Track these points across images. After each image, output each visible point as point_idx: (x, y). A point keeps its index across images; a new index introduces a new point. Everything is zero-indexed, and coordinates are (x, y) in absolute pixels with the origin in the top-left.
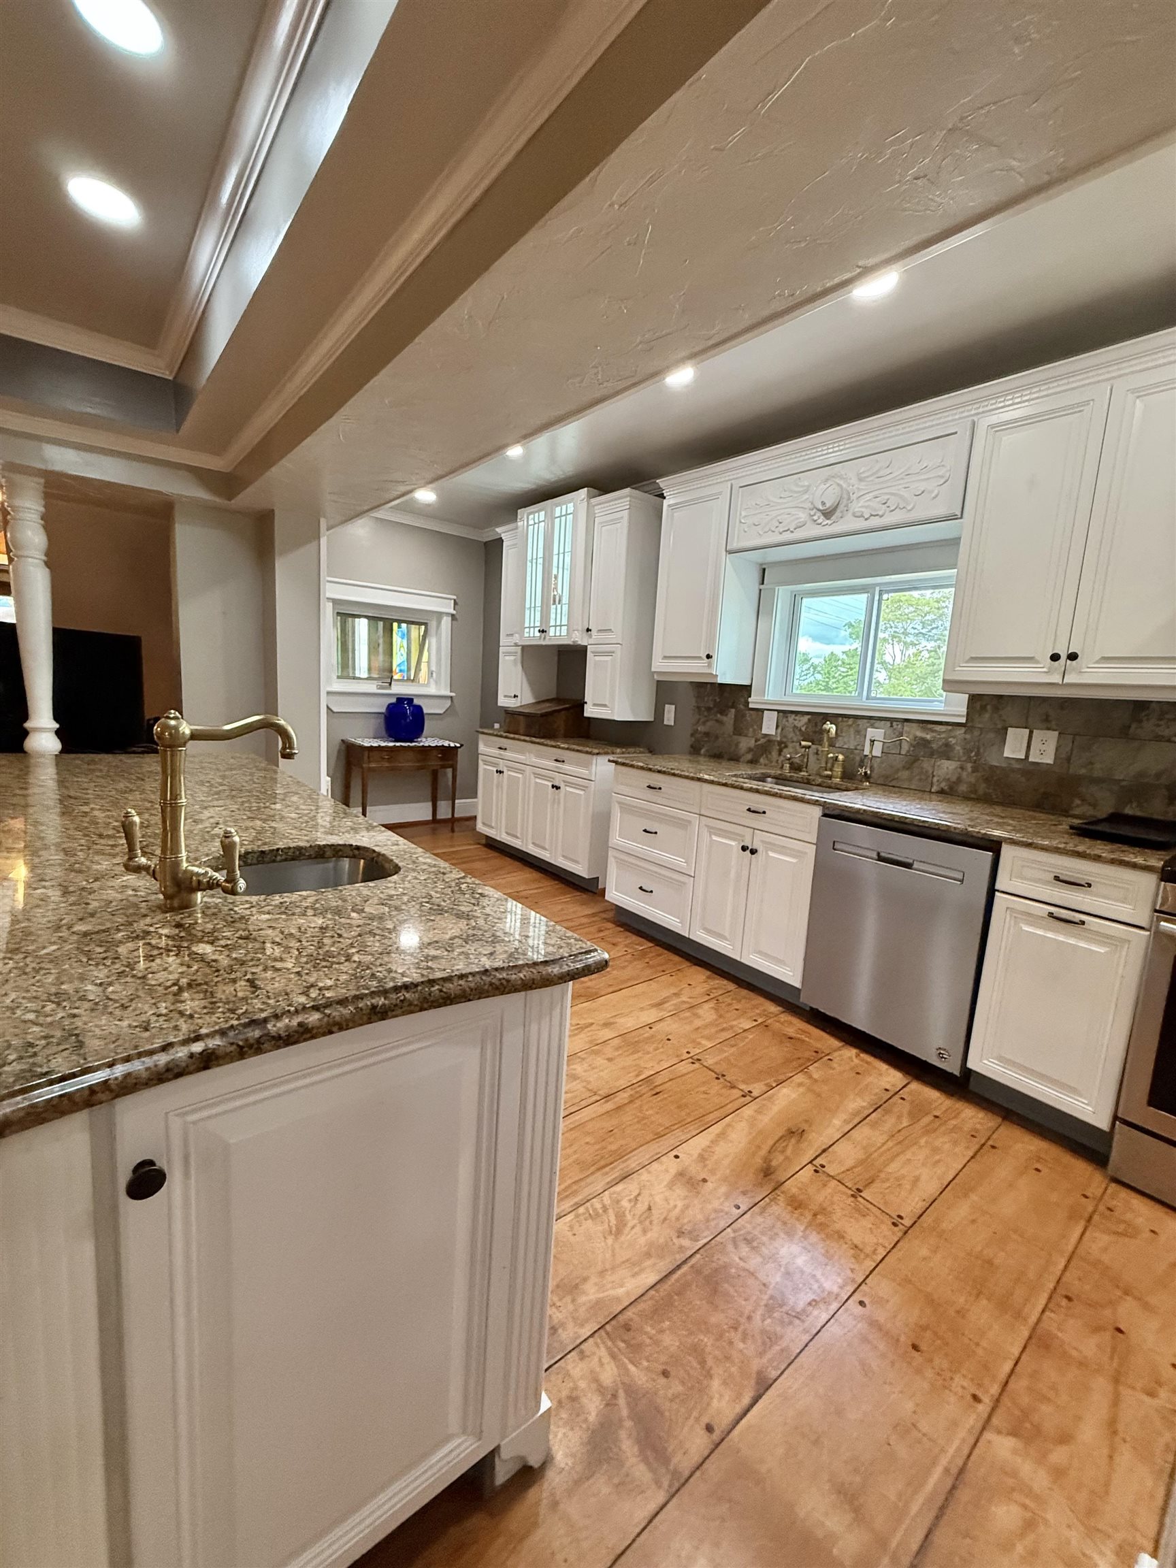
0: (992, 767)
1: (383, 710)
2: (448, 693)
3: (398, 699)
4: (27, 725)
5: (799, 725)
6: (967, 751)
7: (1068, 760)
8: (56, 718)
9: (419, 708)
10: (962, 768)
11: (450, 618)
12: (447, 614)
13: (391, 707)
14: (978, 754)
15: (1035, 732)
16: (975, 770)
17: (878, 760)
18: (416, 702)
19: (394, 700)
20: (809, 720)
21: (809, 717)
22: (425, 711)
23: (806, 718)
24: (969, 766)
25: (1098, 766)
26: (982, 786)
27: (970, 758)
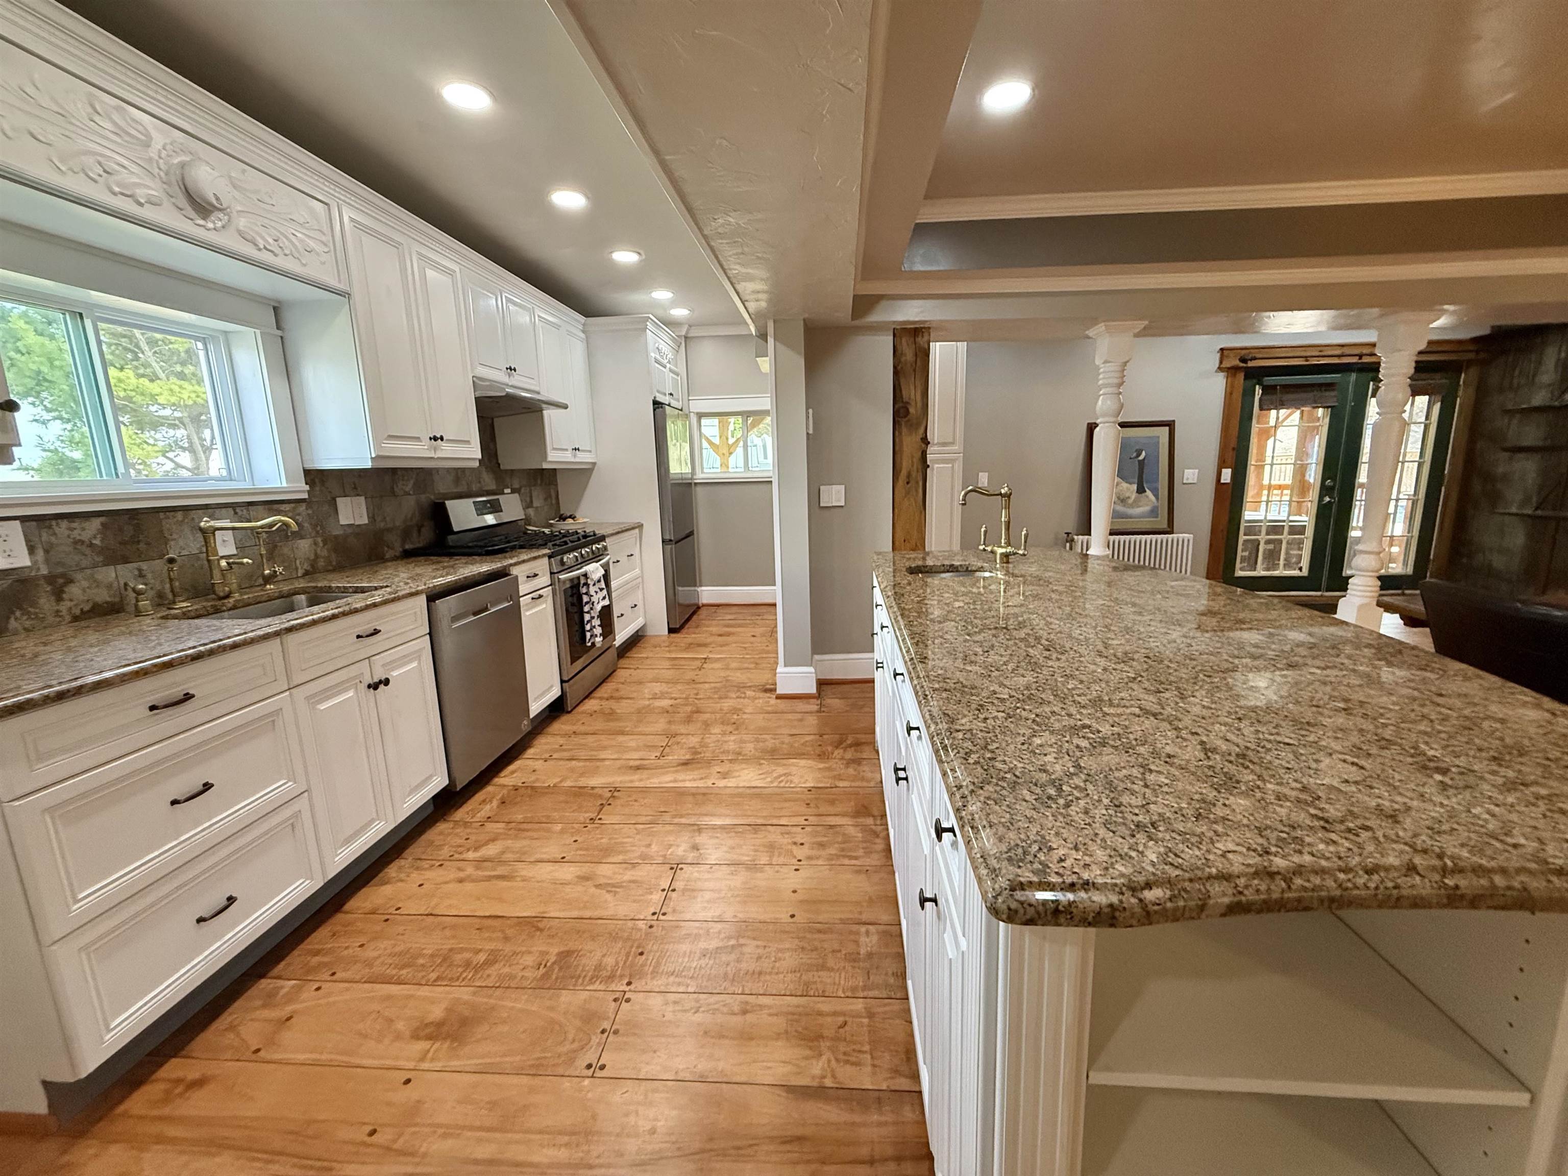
5: (86, 536)
6: (314, 526)
7: (374, 518)
10: (316, 544)
14: (322, 527)
15: (354, 499)
16: (325, 542)
20: (102, 524)
21: (102, 519)
23: (96, 523)
24: (319, 540)
26: (333, 556)
27: (317, 532)
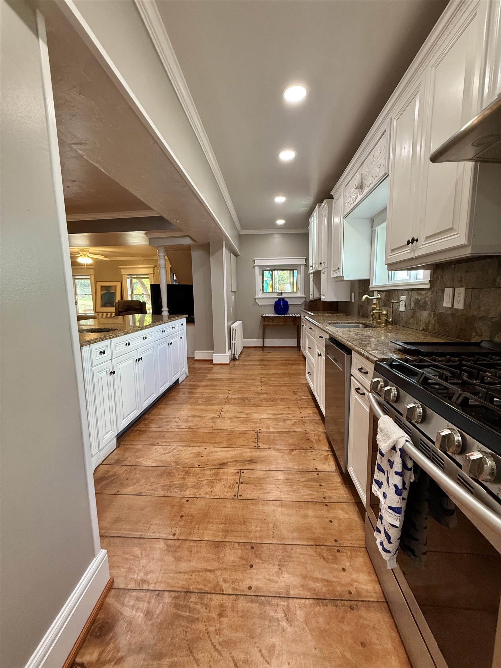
0: (440, 314)
1: (274, 304)
2: (304, 296)
3: (279, 299)
4: (162, 310)
5: (383, 297)
6: (432, 305)
7: (470, 306)
8: (168, 307)
9: (287, 302)
10: (430, 315)
11: (304, 266)
12: (303, 264)
13: (276, 303)
14: (435, 306)
15: (456, 289)
16: (434, 315)
17: (404, 313)
18: (285, 300)
19: (277, 300)
20: (385, 294)
21: (385, 292)
22: (289, 303)
24: (432, 313)
25: (482, 309)
26: (437, 325)
27: (433, 308)
